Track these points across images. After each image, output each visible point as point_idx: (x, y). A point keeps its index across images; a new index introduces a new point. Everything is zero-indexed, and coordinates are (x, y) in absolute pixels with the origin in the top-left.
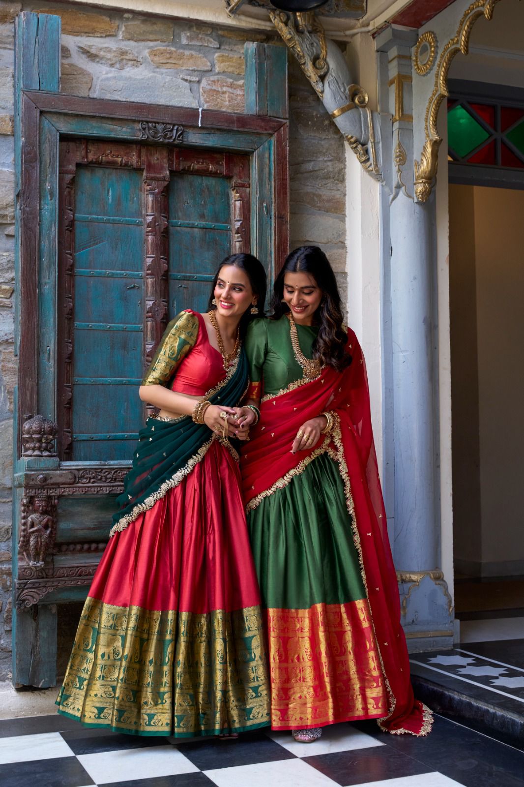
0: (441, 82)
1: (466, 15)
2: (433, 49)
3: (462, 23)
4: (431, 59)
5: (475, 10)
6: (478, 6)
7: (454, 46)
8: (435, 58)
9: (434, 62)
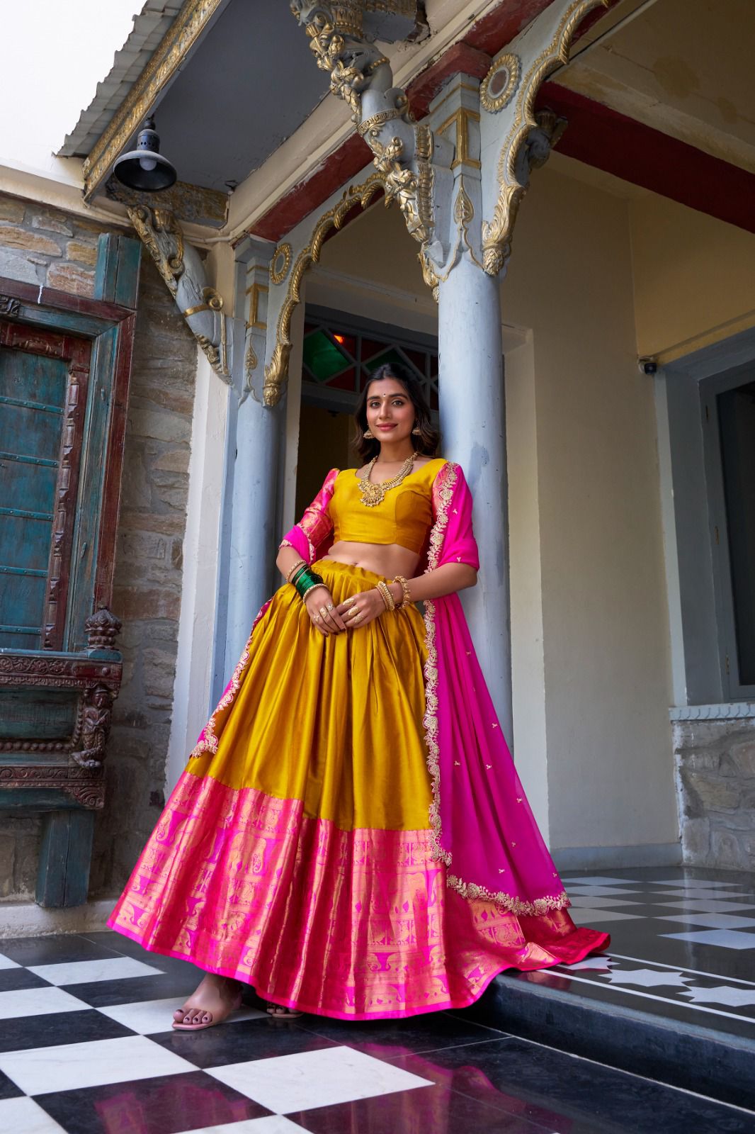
0: (294, 289)
1: (318, 226)
2: (288, 259)
3: (314, 233)
4: (286, 268)
5: (326, 220)
6: (329, 217)
7: (306, 255)
8: (289, 267)
9: (288, 271)
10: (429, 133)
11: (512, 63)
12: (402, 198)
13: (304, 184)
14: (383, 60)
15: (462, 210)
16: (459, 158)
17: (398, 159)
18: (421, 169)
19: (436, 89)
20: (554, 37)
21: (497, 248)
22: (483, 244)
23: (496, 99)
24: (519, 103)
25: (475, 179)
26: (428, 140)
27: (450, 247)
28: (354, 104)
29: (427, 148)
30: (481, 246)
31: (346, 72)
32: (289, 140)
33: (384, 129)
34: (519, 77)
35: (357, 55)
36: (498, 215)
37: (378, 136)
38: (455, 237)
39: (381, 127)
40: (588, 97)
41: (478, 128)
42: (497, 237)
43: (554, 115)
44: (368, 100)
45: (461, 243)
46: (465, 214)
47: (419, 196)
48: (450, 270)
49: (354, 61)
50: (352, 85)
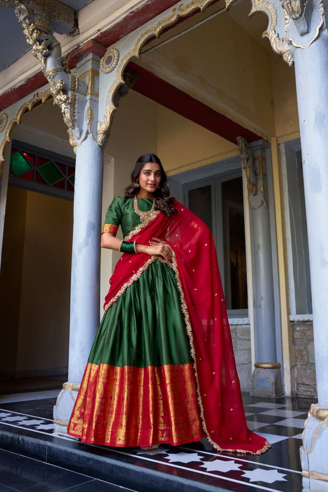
0: (7, 135)
1: (21, 108)
2: (5, 121)
3: (19, 111)
4: (4, 125)
5: (25, 106)
6: (26, 105)
7: (14, 121)
8: (6, 125)
9: (5, 127)
10: (76, 79)
11: (115, 53)
12: (62, 107)
13: (16, 88)
14: (58, 43)
15: (89, 115)
16: (89, 91)
17: (62, 90)
18: (72, 95)
19: (81, 58)
20: (135, 46)
21: (104, 134)
22: (98, 131)
23: (108, 67)
24: (117, 71)
25: (96, 101)
26: (75, 82)
27: (83, 131)
28: (43, 62)
29: (75, 86)
30: (97, 132)
31: (40, 47)
32: (9, 67)
33: (56, 75)
34: (118, 60)
35: (46, 40)
36: (105, 120)
37: (53, 78)
38: (85, 127)
39: (55, 74)
40: (146, 69)
41: (98, 79)
42: (104, 129)
43: (131, 75)
44: (50, 61)
45: (88, 130)
46: (91, 117)
47: (71, 107)
48: (82, 142)
49: (44, 42)
50: (43, 54)
